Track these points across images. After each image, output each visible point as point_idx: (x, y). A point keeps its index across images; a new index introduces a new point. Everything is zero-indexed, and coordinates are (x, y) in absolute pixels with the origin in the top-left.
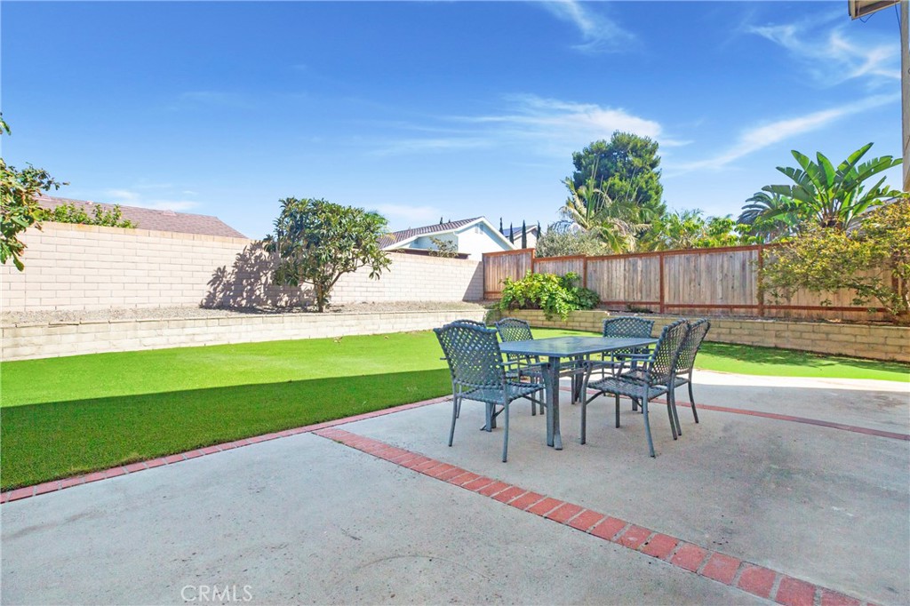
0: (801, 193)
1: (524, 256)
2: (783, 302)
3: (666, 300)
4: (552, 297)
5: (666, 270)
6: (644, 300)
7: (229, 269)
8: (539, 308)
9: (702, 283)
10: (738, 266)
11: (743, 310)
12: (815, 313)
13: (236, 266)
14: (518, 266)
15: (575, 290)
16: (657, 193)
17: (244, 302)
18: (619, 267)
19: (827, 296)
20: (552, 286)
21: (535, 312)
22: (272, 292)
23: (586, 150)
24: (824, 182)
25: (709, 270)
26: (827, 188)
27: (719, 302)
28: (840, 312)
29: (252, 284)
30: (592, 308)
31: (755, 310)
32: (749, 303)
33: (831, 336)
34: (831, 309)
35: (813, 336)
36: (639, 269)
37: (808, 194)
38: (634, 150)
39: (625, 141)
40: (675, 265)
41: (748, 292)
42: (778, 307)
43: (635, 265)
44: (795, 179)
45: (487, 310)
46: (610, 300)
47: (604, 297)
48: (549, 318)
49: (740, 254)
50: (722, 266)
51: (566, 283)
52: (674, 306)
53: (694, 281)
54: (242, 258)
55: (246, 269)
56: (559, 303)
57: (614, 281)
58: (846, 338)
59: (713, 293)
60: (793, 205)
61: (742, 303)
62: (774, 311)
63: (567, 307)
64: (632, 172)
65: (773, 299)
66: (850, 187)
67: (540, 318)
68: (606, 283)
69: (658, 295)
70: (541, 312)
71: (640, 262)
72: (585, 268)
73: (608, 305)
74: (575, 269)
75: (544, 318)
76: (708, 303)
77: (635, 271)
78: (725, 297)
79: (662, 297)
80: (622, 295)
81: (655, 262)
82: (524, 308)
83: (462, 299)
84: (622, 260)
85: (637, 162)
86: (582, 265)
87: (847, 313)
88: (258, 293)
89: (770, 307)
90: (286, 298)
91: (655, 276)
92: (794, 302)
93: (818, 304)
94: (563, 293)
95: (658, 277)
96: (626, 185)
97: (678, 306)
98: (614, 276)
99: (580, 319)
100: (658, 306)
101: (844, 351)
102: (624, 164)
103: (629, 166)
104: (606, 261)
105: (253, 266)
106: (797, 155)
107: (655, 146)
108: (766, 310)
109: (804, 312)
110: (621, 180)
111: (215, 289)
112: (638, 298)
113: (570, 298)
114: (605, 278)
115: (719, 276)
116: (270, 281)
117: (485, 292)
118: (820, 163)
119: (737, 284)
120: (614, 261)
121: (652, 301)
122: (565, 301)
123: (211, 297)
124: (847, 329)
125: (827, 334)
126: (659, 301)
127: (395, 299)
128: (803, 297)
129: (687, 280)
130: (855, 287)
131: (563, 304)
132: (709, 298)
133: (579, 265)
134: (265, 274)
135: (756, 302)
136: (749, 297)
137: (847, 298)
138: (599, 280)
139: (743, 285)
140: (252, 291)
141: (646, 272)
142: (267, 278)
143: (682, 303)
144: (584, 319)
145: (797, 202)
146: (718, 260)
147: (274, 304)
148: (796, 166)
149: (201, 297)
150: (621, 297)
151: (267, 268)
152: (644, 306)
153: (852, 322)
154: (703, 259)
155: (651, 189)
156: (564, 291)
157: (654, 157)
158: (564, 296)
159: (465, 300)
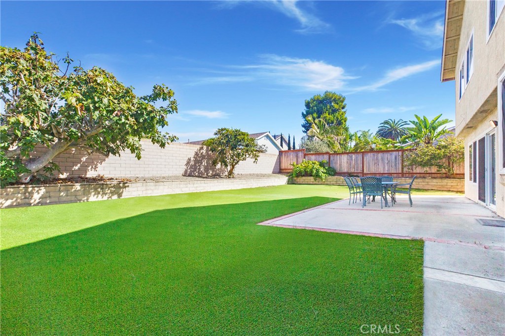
0: (417, 130)
1: (300, 152)
2: (411, 171)
3: (365, 171)
4: (317, 171)
5: (365, 159)
6: (355, 172)
7: (192, 159)
8: (311, 176)
9: (380, 164)
10: (394, 157)
11: (395, 175)
12: (422, 175)
13: (194, 158)
14: (297, 157)
15: (327, 168)
16: (345, 121)
17: (197, 174)
18: (345, 158)
19: (426, 169)
20: (317, 166)
21: (309, 178)
22: (207, 170)
23: (312, 99)
24: (426, 127)
25: (383, 159)
26: (427, 129)
27: (386, 172)
28: (431, 175)
29: (199, 166)
30: (333, 176)
31: (400, 175)
32: (398, 172)
33: (429, 183)
34: (428, 173)
35: (423, 183)
36: (353, 159)
37: (420, 131)
38: (335, 100)
39: (331, 96)
40: (369, 157)
41: (398, 168)
42: (409, 173)
43: (351, 157)
44: (416, 125)
45: (287, 177)
46: (340, 172)
47: (338, 170)
48: (315, 180)
49: (394, 153)
50: (387, 158)
51: (322, 164)
52: (368, 174)
53: (376, 164)
54: (197, 154)
55: (198, 158)
56: (321, 173)
57: (342, 164)
58: (434, 184)
59: (384, 168)
60: (414, 135)
61: (395, 172)
62: (407, 175)
63: (324, 175)
64: (334, 111)
65: (407, 170)
66: (434, 129)
67: (311, 180)
68: (339, 165)
69: (362, 169)
70: (312, 178)
71: (354, 156)
72: (329, 158)
73: (340, 174)
74: (325, 159)
75: (313, 180)
76: (382, 172)
77: (352, 159)
78: (389, 170)
79: (363, 170)
80: (346, 170)
81: (360, 156)
82: (304, 176)
83: (271, 172)
84: (346, 155)
85: (336, 106)
86: (328, 157)
87: (433, 175)
88: (201, 170)
89: (406, 174)
90: (211, 172)
91: (360, 162)
92: (415, 171)
93: (423, 172)
94: (322, 169)
95: (361, 162)
96: (331, 117)
97: (370, 174)
98: (342, 162)
99: (330, 180)
100: (361, 174)
101: (433, 188)
102: (330, 107)
103: (332, 108)
104: (339, 155)
105: (200, 157)
106: (416, 116)
107: (344, 99)
108: (404, 175)
109: (418, 175)
110: (329, 114)
111: (187, 168)
112: (353, 171)
113: (325, 171)
114: (339, 163)
115: (386, 162)
116: (206, 164)
117: (280, 169)
118: (424, 120)
119: (393, 165)
120: (342, 155)
121: (359, 172)
122: (323, 172)
123: (186, 171)
124: (435, 180)
125: (428, 182)
126: (362, 172)
127: (248, 173)
128: (419, 170)
129: (373, 162)
130: (437, 165)
131: (323, 174)
132: (382, 170)
133: (326, 157)
134: (204, 161)
135: (400, 172)
136: (398, 170)
137: (434, 169)
138: (336, 163)
139: (396, 165)
140: (200, 169)
141: (356, 160)
142: (204, 163)
143: (371, 172)
144: (332, 180)
145: (416, 134)
146: (386, 155)
147: (207, 175)
148: (416, 120)
149: (182, 172)
150: (345, 171)
151: (205, 159)
152: (355, 174)
153: (435, 178)
154: (380, 155)
155: (342, 119)
156: (322, 168)
157: (344, 104)
158: (322, 170)
159: (273, 173)
